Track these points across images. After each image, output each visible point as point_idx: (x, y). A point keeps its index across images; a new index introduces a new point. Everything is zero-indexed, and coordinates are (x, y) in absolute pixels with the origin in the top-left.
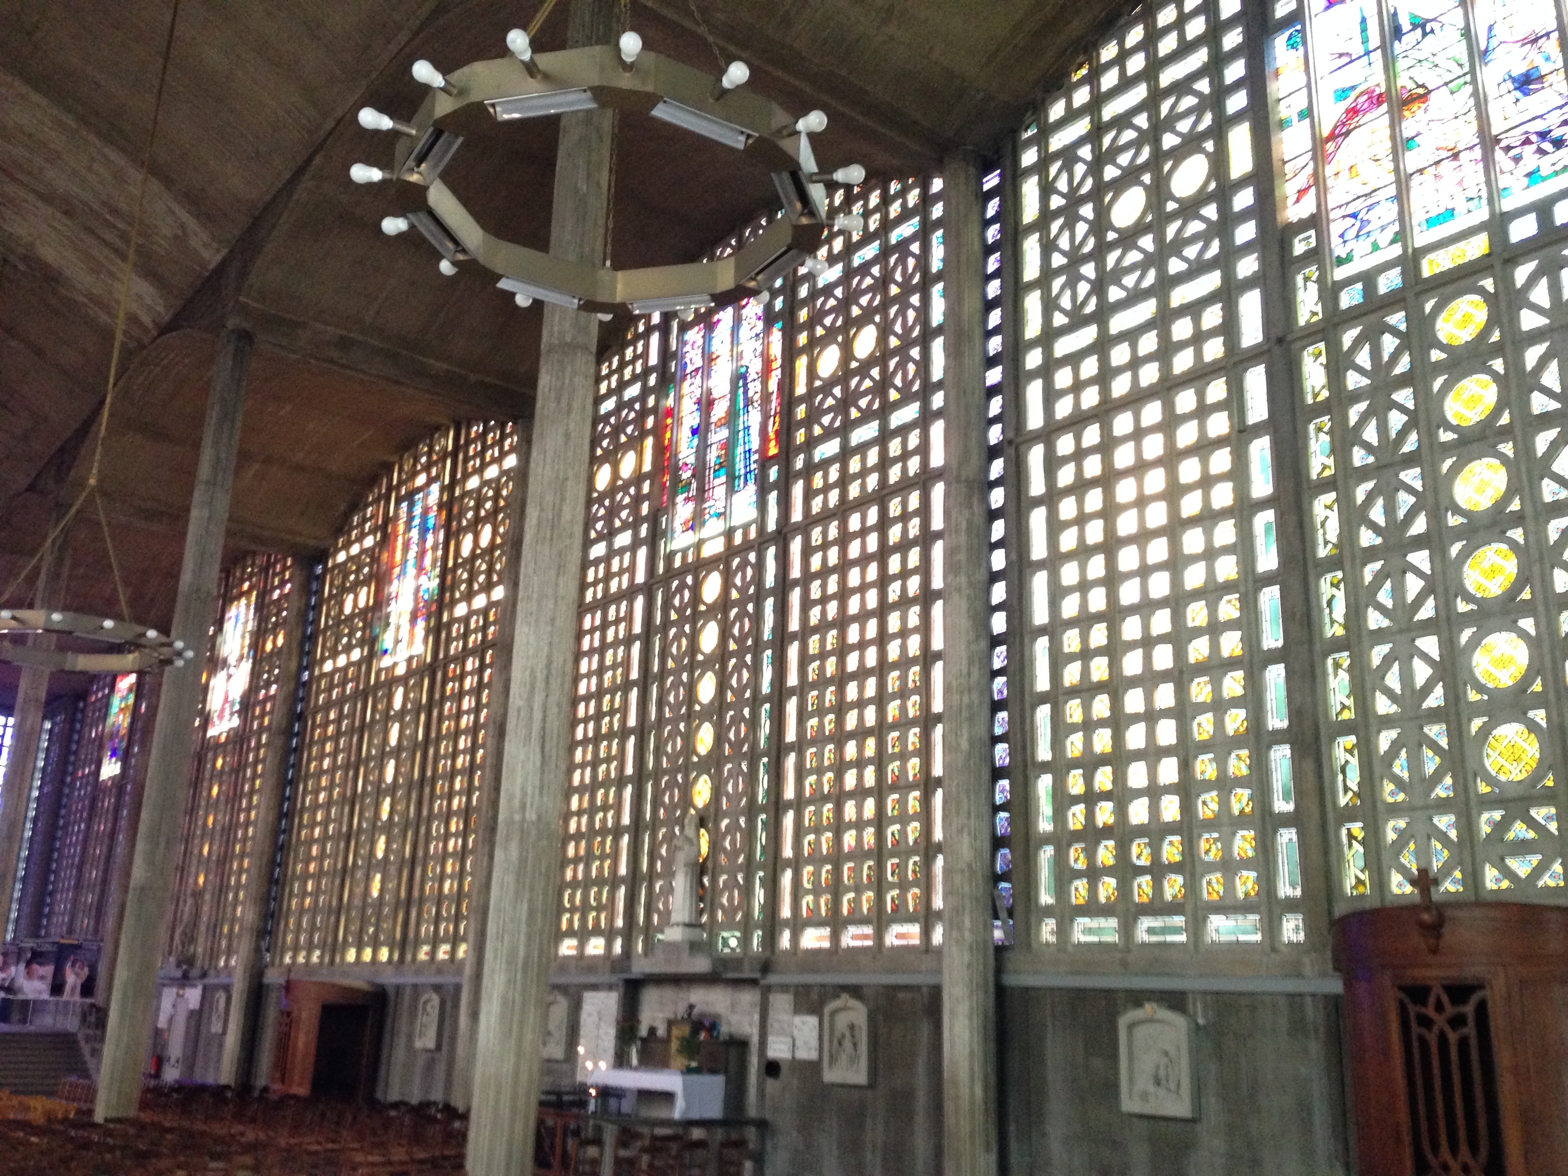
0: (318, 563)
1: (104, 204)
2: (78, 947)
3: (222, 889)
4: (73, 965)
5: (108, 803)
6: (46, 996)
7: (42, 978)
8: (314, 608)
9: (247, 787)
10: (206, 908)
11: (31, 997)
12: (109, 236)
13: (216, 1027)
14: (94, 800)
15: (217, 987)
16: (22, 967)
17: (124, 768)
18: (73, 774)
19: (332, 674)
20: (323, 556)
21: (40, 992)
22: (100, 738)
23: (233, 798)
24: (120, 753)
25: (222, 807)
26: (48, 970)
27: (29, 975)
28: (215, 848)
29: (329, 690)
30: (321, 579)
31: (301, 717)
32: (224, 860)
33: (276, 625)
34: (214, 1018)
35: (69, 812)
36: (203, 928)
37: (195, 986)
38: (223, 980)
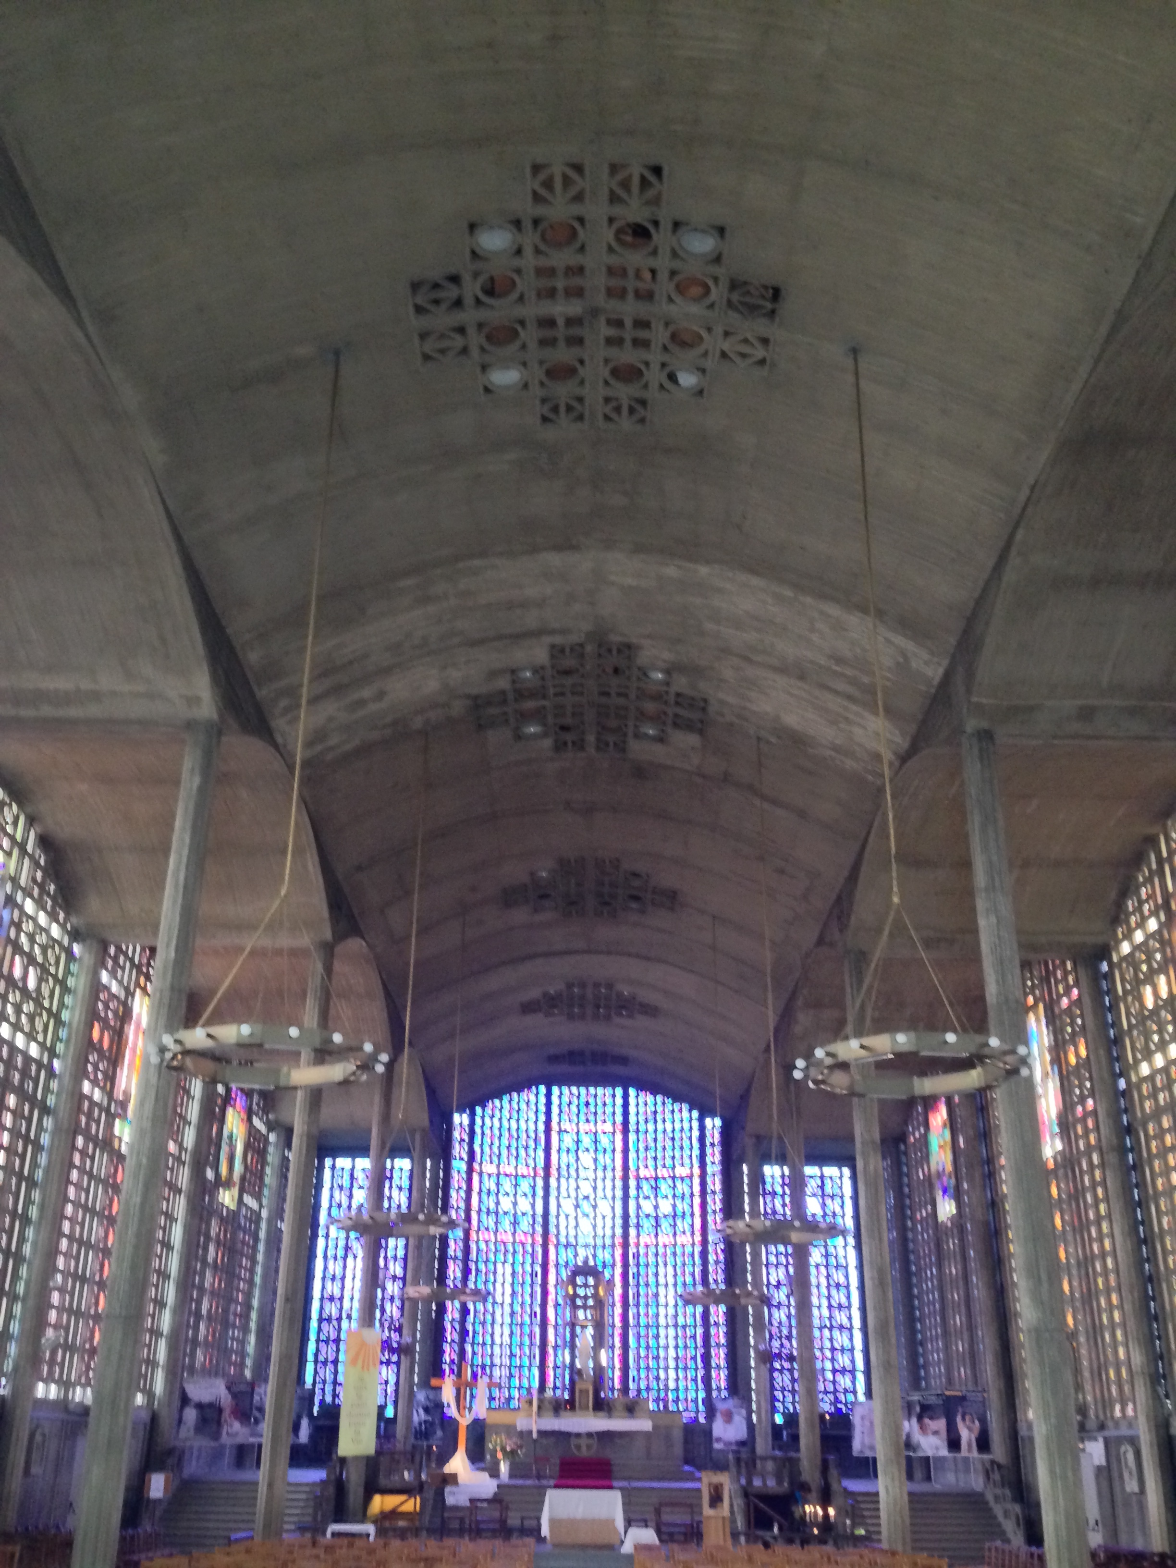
0: (1102, 960)
1: (830, 657)
2: (963, 1398)
3: (1095, 1331)
4: (964, 1419)
5: (952, 1244)
6: (944, 1452)
7: (936, 1433)
8: (1110, 1009)
9: (1091, 1215)
10: (1084, 1352)
11: (930, 1453)
12: (841, 686)
13: (1132, 1486)
14: (938, 1245)
15: (1120, 1440)
16: (914, 1420)
17: (959, 1207)
18: (912, 1218)
19: (1151, 1078)
20: (1104, 952)
21: (937, 1448)
22: (929, 1179)
23: (1080, 1227)
24: (951, 1190)
25: (1070, 1237)
26: (940, 1424)
27: (923, 1428)
28: (1075, 1284)
29: (1154, 1096)
30: (1109, 976)
31: (1129, 1130)
32: (1089, 1296)
33: (1074, 1034)
34: (1126, 1475)
35: (918, 1258)
36: (1087, 1374)
37: (1095, 1439)
38: (1124, 1431)
